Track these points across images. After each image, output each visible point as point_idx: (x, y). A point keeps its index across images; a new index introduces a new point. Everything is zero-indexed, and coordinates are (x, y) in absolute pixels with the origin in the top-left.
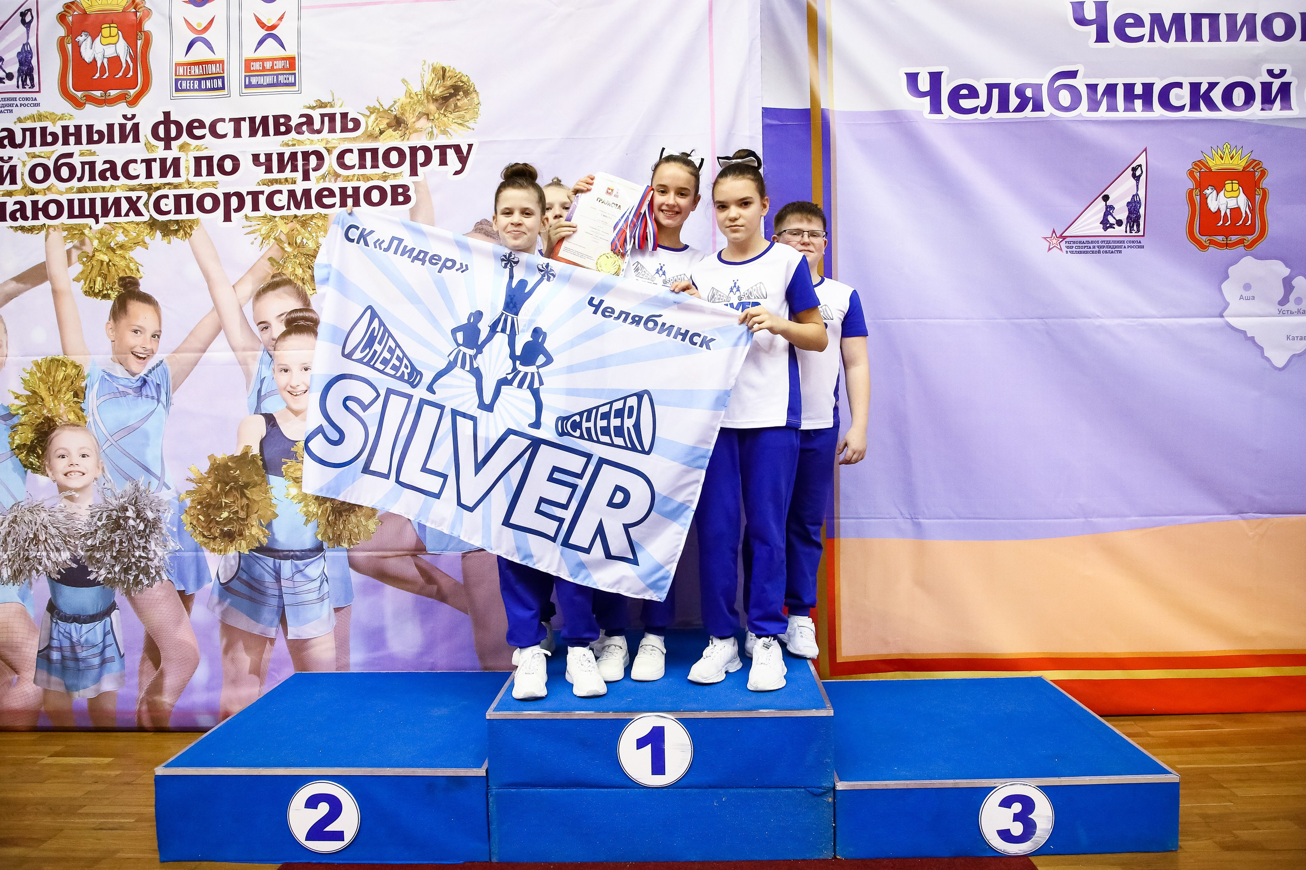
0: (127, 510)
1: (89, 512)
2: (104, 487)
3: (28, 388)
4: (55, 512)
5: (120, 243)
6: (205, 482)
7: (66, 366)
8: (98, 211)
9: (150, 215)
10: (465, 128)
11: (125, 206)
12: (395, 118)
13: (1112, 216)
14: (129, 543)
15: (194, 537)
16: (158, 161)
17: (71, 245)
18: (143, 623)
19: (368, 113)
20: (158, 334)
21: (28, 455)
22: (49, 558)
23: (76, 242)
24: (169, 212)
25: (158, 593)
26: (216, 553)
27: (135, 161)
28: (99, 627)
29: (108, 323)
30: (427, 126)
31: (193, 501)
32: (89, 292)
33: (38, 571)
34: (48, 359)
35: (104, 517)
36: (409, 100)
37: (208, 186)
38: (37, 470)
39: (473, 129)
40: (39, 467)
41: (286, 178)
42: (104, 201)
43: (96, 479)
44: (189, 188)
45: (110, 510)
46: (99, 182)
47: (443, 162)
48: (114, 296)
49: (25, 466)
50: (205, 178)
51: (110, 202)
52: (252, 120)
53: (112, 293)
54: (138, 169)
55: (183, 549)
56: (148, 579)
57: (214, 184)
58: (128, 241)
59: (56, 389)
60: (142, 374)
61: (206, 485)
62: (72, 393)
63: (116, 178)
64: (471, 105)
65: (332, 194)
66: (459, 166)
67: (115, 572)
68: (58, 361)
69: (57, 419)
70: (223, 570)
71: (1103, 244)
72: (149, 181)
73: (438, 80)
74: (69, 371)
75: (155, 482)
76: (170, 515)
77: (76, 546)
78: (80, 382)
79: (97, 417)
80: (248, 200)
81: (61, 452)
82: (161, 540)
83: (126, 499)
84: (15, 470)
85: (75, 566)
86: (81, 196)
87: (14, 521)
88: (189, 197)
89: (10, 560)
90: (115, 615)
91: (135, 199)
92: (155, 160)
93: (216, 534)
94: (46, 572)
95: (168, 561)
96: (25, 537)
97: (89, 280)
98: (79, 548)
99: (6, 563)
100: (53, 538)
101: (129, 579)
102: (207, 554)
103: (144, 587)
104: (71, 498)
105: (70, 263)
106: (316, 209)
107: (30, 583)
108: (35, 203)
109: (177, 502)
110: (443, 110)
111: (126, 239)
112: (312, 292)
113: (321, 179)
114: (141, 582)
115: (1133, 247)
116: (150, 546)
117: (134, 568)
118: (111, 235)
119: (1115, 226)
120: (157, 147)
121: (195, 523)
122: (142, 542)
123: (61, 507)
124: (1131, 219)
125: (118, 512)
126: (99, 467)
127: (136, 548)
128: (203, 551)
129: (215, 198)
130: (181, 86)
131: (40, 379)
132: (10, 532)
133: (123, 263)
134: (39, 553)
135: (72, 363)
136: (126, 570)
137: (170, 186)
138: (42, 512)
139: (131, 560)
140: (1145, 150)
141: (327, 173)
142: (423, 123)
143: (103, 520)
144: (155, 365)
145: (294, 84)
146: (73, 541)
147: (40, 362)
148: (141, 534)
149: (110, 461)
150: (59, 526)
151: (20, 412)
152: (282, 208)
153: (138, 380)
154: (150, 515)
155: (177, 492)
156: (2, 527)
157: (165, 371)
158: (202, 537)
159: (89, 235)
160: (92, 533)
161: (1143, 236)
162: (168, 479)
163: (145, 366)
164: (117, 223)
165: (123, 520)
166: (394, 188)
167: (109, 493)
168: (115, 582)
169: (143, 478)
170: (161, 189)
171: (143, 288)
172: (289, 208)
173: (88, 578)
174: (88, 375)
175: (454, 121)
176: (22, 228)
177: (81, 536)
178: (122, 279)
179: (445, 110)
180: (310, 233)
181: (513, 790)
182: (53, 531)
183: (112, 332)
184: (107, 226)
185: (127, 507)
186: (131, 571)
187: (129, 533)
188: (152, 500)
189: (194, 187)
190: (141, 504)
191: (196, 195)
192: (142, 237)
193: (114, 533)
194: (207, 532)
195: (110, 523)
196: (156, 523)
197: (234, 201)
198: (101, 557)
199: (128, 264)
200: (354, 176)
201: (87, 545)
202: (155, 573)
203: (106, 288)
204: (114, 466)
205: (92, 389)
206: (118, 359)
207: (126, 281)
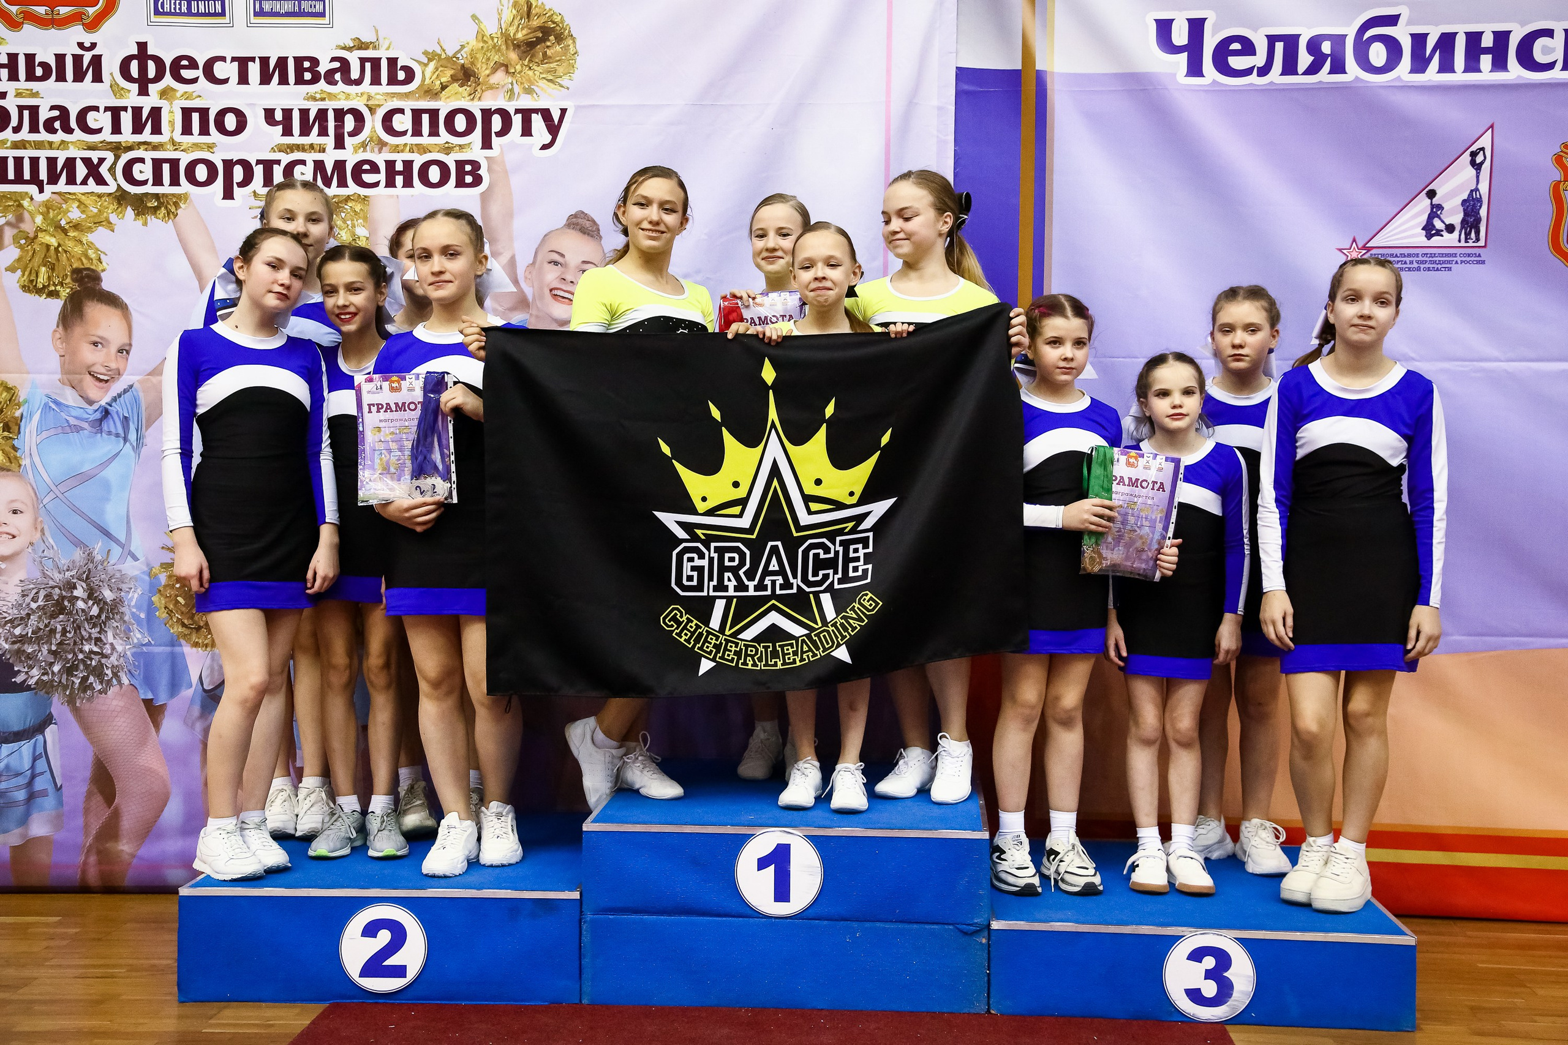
0: (75, 588)
1: (19, 590)
2: (43, 555)
5: (74, 221)
8: (43, 175)
9: (118, 185)
10: (557, 87)
11: (81, 171)
12: (461, 68)
13: (1440, 219)
14: (75, 632)
15: (170, 626)
16: (130, 110)
17: (1, 221)
18: (92, 743)
19: (425, 61)
20: (127, 348)
23: (10, 217)
24: (145, 183)
25: (115, 703)
26: (200, 649)
27: (96, 109)
28: (26, 748)
29: (55, 331)
30: (505, 82)
32: (29, 287)
35: (41, 597)
36: (481, 44)
37: (202, 149)
39: (568, 88)
41: (312, 144)
42: (52, 161)
43: (31, 544)
44: (174, 150)
45: (51, 587)
46: (43, 136)
47: (527, 131)
48: (64, 294)
50: (196, 138)
51: (60, 164)
52: (264, 61)
53: (62, 289)
54: (100, 120)
55: (153, 642)
56: (101, 683)
57: (210, 147)
58: (85, 220)
60: (103, 403)
62: (2, 425)
63: (70, 131)
64: (565, 54)
65: (375, 169)
66: (548, 138)
67: (53, 673)
70: (209, 671)
71: (1425, 259)
72: (116, 138)
73: (521, 19)
75: (116, 551)
76: (136, 596)
79: (36, 459)
80: (259, 171)
82: (123, 629)
83: (74, 573)
86: (19, 153)
88: (174, 163)
90: (50, 732)
91: (95, 161)
92: (125, 109)
95: (131, 658)
97: (29, 269)
101: (73, 682)
103: (95, 694)
106: (352, 188)
109: (147, 578)
110: (527, 60)
111: (84, 216)
113: (359, 148)
114: (90, 687)
115: (1468, 262)
116: (106, 637)
117: (81, 667)
118: (62, 210)
119: (1444, 233)
120: (129, 91)
121: (171, 607)
122: (95, 632)
124: (1467, 223)
125: (61, 590)
126: (36, 528)
127: (86, 640)
128: (181, 646)
129: (211, 166)
130: (163, 7)
133: (78, 250)
135: (2, 384)
136: (69, 671)
137: (146, 146)
139: (77, 656)
140: (1492, 126)
141: (368, 140)
142: (500, 77)
143: (40, 600)
144: (122, 390)
145: (322, 15)
148: (93, 621)
149: (54, 520)
153: (97, 410)
154: (108, 595)
155: (148, 565)
157: (136, 400)
158: (180, 627)
159: (30, 208)
160: (22, 619)
161: (1485, 247)
162: (136, 546)
163: (107, 391)
164: (70, 193)
165: (69, 601)
166: (460, 164)
167: (49, 564)
168: (53, 686)
169: (100, 544)
170: (133, 150)
171: (107, 285)
173: (13, 680)
174: (26, 401)
175: (542, 76)
177: (6, 623)
178: (76, 271)
179: (530, 61)
180: (344, 221)
181: (610, 917)
183: (62, 343)
184: (55, 196)
185: (75, 584)
186: (77, 671)
187: (77, 619)
188: (112, 574)
189: (182, 148)
190: (95, 580)
191: (185, 160)
192: (105, 214)
193: (55, 618)
194: (188, 619)
195: (50, 606)
196: (116, 606)
197: (238, 173)
198: (35, 650)
199: (86, 250)
200: (406, 145)
201: (15, 635)
202: (111, 675)
203: (54, 283)
204: (60, 527)
205: (31, 419)
206: (69, 381)
207: (82, 273)
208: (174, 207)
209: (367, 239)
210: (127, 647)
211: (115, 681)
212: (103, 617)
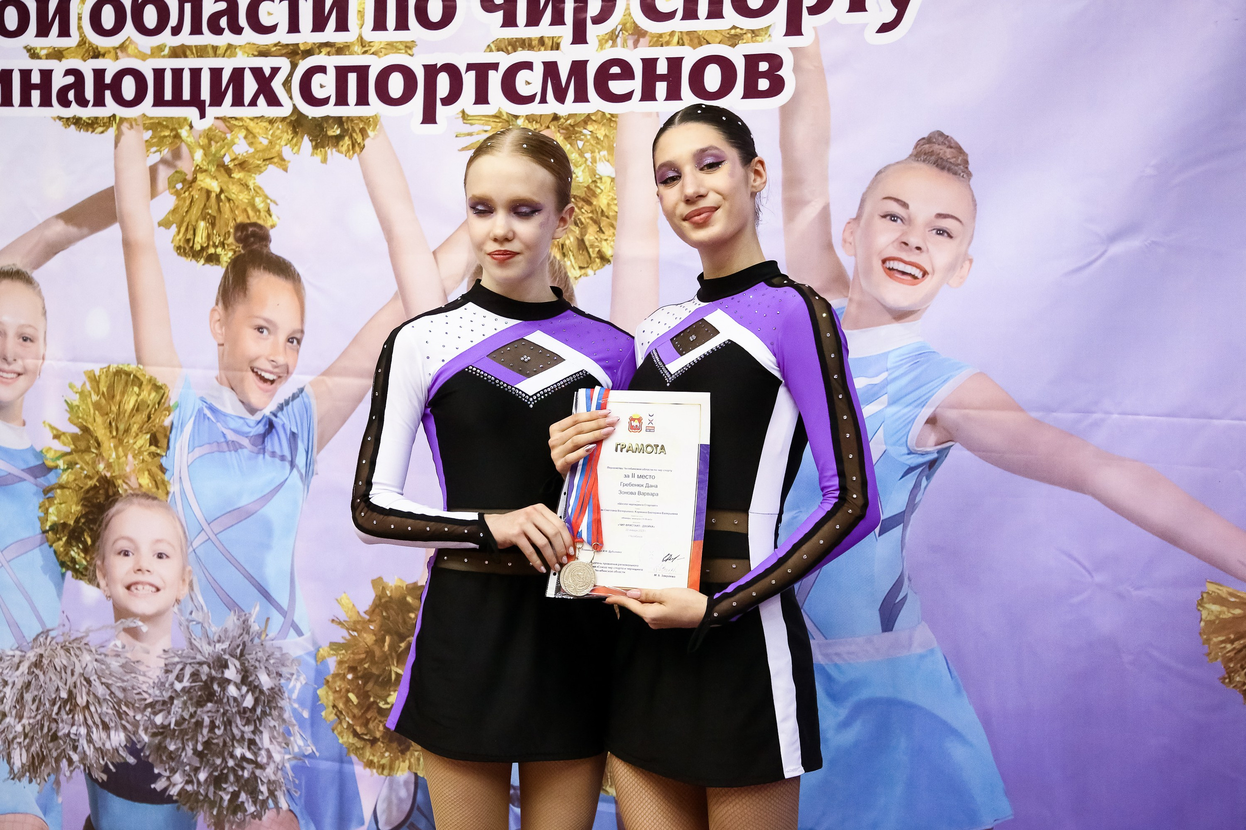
0: (226, 666)
1: (162, 663)
2: (190, 618)
3: (76, 421)
4: (106, 655)
5: (240, 157)
6: (365, 629)
7: (140, 385)
8: (205, 94)
9: (294, 105)
11: (250, 86)
14: (225, 729)
15: (339, 733)
17: (155, 158)
20: (298, 336)
21: (68, 544)
22: (90, 741)
23: (166, 152)
24: (325, 102)
26: (375, 771)
29: (214, 310)
31: (340, 663)
32: (185, 249)
33: (70, 762)
34: (111, 369)
35: (187, 676)
37: (398, 51)
38: (81, 573)
40: (86, 568)
41: (542, 38)
42: (216, 73)
43: (178, 601)
44: (365, 52)
45: (198, 663)
46: (207, 38)
47: (858, 5)
48: (225, 259)
49: (63, 564)
50: (391, 35)
51: (226, 77)
53: (223, 252)
54: (274, 13)
55: (317, 754)
56: (255, 803)
57: (409, 47)
58: (253, 156)
59: (122, 427)
60: (267, 412)
61: (365, 635)
62: (148, 436)
63: (236, 29)
65: (627, 73)
66: (891, 12)
67: (198, 782)
68: (128, 374)
69: (120, 482)
70: (385, 805)
72: (293, 39)
74: (144, 394)
75: (277, 620)
76: (298, 686)
77: (136, 724)
78: (162, 418)
79: (187, 487)
80: (469, 80)
81: (123, 545)
82: (281, 730)
83: (225, 646)
84: (45, 569)
85: (132, 760)
86: (178, 63)
87: (37, 664)
88: (362, 72)
89: (26, 736)
91: (267, 72)
93: (377, 733)
94: (85, 765)
95: (290, 773)
96: (54, 696)
97: (185, 225)
98: (141, 728)
99: (18, 740)
100: (99, 703)
101: (221, 798)
102: (359, 769)
103: (247, 818)
104: (134, 633)
105: (154, 193)
106: (595, 103)
107: (57, 782)
108: (99, 74)
109: (312, 662)
111: (251, 150)
112: (578, 273)
113: (607, 41)
114: (241, 808)
116: (261, 739)
117: (232, 778)
118: (226, 141)
121: (341, 706)
122: (248, 729)
123: (116, 646)
125: (210, 668)
126: (184, 580)
127: (238, 741)
128: (351, 762)
129: (408, 74)
131: (97, 406)
132: (29, 683)
133: (243, 197)
134: (75, 728)
135: (150, 380)
136: (217, 781)
137: (328, 49)
138: (85, 652)
139: (227, 762)
141: (618, 29)
143: (185, 680)
144: (291, 395)
146: (131, 713)
147: (97, 373)
148: (248, 716)
149: (205, 570)
150: (110, 682)
151: (61, 464)
152: (530, 99)
153: (259, 422)
154: (265, 681)
155: (314, 643)
156: (18, 673)
157: (307, 408)
158: (351, 736)
159: (189, 139)
160: (164, 703)
162: (301, 616)
163: (272, 396)
164: (236, 119)
165: (219, 685)
166: (752, 61)
167: (197, 631)
168: (197, 801)
169: (258, 608)
170: (313, 55)
171: (277, 247)
172: (543, 100)
173: (153, 786)
174: (177, 406)
176: (77, 122)
178: (241, 227)
180: (581, 153)
182: (101, 691)
183: (221, 328)
184: (219, 123)
185: (226, 661)
186: (226, 783)
187: (227, 711)
188: (270, 652)
189: (371, 52)
190: (250, 657)
191: (376, 67)
192: (277, 147)
193: (202, 706)
194: (361, 726)
195: (197, 688)
196: (274, 697)
197: (443, 83)
198: (177, 749)
199: (253, 198)
200: (672, 34)
201: (155, 724)
202: (266, 794)
203: (214, 243)
204: (211, 580)
205: (182, 431)
206: (227, 379)
207: (247, 231)
208: (360, 135)
209: (613, 180)
210: (287, 757)
211: (271, 802)
212: (259, 711)
